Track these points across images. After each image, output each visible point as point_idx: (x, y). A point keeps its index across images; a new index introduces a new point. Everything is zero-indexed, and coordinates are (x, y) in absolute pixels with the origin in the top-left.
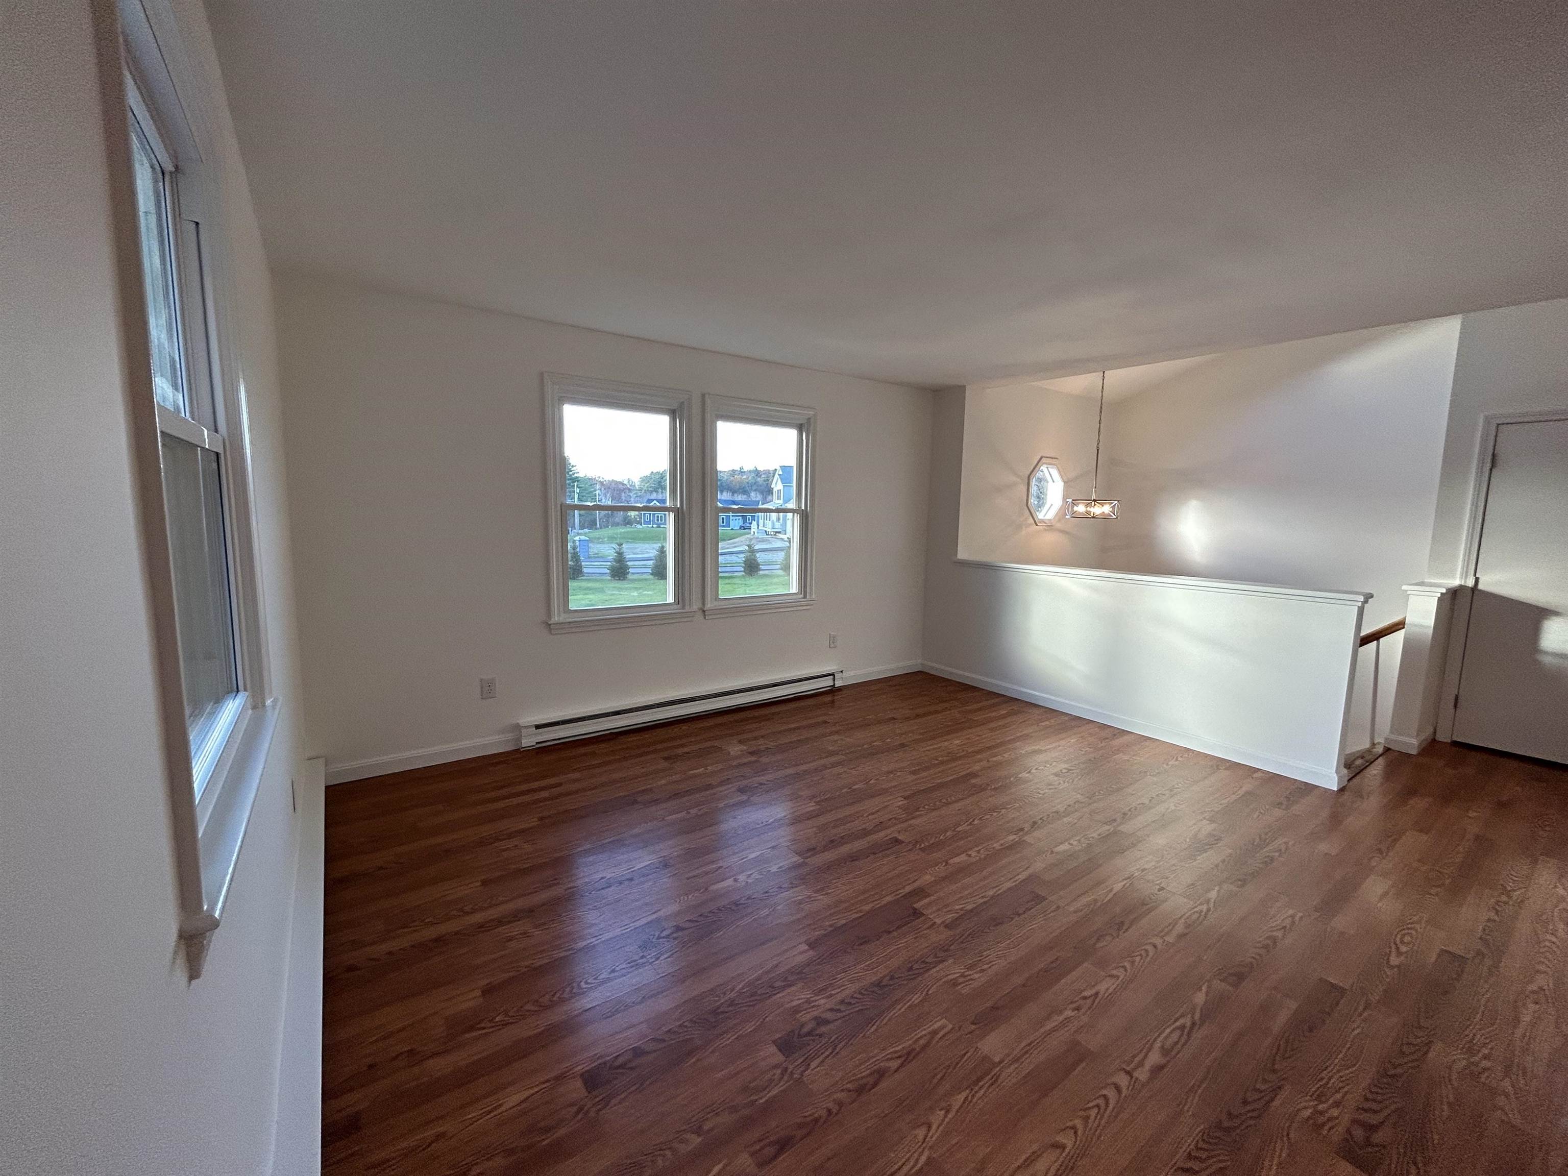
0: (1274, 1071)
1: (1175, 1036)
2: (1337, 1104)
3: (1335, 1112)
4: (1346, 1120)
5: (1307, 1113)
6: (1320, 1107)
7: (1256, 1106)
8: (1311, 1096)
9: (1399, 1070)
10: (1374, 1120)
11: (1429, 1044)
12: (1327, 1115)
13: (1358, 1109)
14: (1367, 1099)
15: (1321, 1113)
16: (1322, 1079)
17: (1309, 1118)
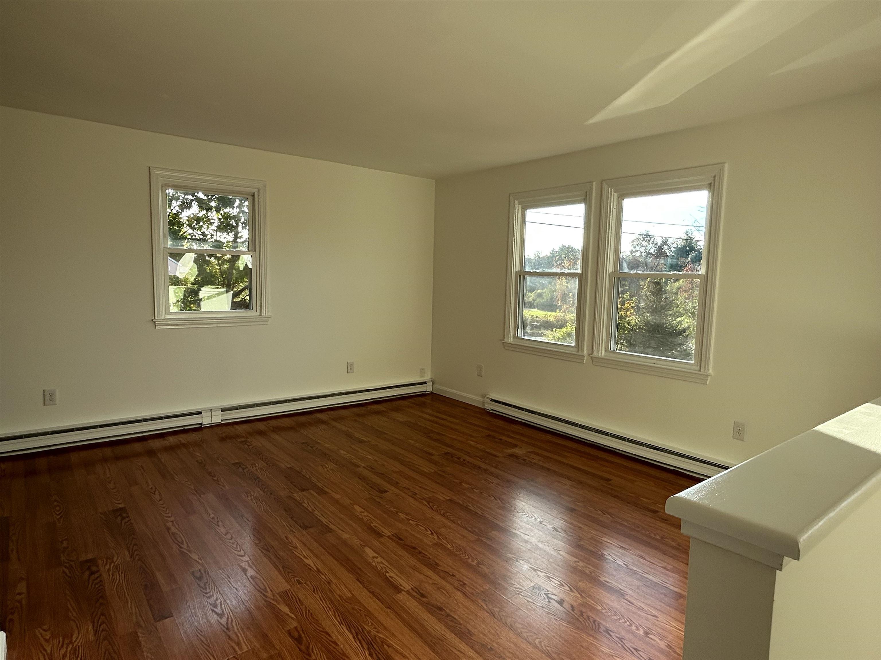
0: (138, 560)
1: (179, 539)
2: (109, 570)
3: (107, 567)
4: (102, 569)
5: (115, 559)
6: (113, 564)
7: (131, 547)
8: (119, 565)
9: (98, 604)
10: (93, 577)
11: (96, 632)
12: (108, 564)
13: (101, 575)
14: (101, 581)
15: (110, 564)
16: (122, 573)
17: (113, 558)
